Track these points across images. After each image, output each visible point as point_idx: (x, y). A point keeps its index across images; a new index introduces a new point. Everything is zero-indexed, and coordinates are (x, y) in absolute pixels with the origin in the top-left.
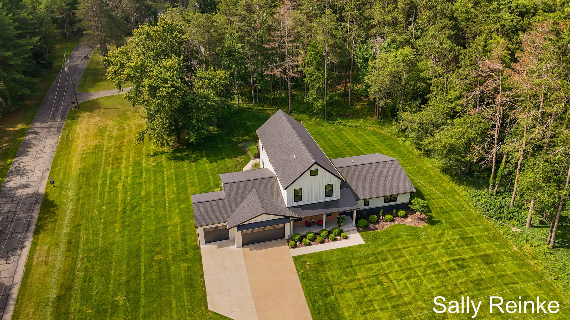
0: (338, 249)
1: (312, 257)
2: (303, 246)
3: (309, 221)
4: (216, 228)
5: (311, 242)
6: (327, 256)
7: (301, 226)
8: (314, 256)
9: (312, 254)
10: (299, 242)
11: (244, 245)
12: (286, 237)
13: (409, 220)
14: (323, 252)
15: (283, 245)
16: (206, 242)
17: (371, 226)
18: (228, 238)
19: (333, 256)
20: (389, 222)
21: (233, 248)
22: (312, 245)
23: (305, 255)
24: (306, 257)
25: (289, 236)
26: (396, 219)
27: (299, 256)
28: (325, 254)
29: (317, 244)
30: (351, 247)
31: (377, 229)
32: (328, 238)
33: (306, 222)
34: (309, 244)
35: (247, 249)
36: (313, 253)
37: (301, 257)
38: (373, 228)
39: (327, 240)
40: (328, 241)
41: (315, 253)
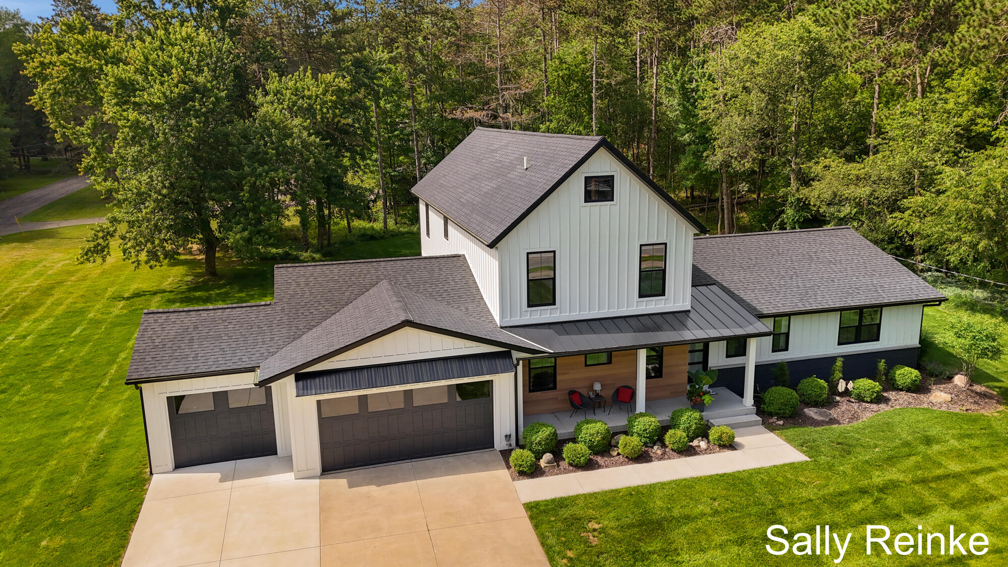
0: (711, 476)
1: (608, 504)
2: (566, 471)
3: (584, 392)
4: (220, 397)
5: (599, 459)
6: (671, 498)
7: (553, 412)
8: (614, 499)
9: (605, 493)
10: (548, 456)
11: (329, 468)
12: (500, 443)
13: (939, 396)
14: (651, 487)
15: (486, 466)
16: (180, 464)
17: (811, 412)
18: (269, 449)
19: (697, 501)
20: (871, 402)
21: (286, 479)
22: (599, 467)
23: (577, 497)
24: (581, 503)
25: (508, 437)
26: (891, 395)
27: (553, 501)
28: (659, 493)
29: (622, 464)
30: (758, 471)
31: (833, 421)
32: (664, 445)
33: (572, 393)
34: (589, 465)
35: (339, 483)
36: (612, 491)
37: (561, 503)
38: (820, 418)
39: (657, 450)
40: (664, 453)
41: (617, 491)
